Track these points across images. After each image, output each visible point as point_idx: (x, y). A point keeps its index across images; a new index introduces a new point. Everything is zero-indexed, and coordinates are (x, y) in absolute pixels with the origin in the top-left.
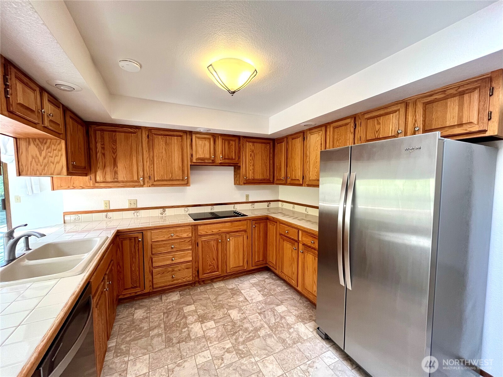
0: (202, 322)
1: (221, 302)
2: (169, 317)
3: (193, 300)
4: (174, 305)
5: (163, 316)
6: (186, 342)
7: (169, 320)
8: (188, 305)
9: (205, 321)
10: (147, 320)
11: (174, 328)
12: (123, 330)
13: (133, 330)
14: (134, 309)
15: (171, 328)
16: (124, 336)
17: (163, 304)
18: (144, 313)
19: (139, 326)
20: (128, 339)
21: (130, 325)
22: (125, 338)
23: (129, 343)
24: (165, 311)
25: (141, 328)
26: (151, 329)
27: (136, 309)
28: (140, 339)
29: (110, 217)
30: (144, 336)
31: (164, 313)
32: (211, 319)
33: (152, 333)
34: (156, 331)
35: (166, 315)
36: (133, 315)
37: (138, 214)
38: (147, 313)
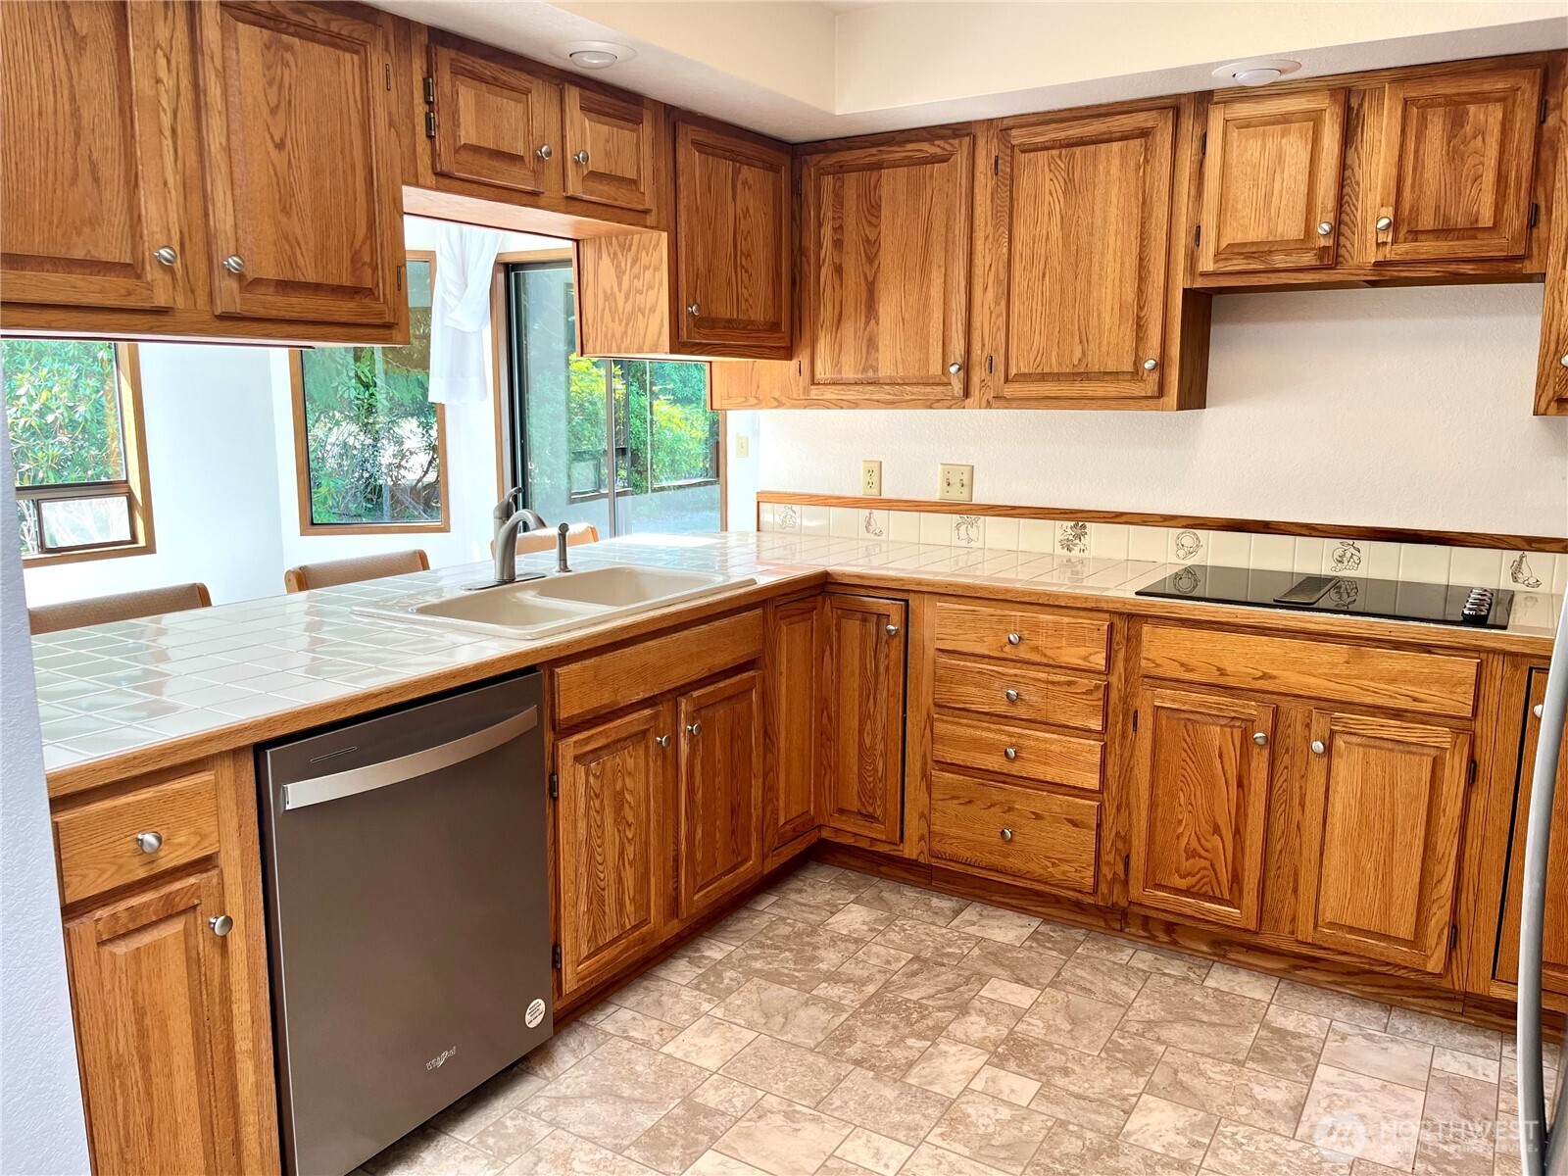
0: (998, 1060)
1: (1161, 1049)
2: (916, 980)
3: (1059, 974)
4: (976, 951)
5: (904, 963)
6: (878, 1077)
7: (902, 988)
8: (1018, 980)
9: (1012, 1064)
10: (852, 947)
11: (892, 1018)
12: (771, 934)
13: (791, 950)
14: (853, 897)
15: (885, 1010)
16: (758, 951)
17: (944, 931)
18: (864, 923)
19: (816, 948)
20: (758, 965)
21: (799, 935)
22: (755, 958)
23: (750, 973)
24: (927, 954)
25: (813, 959)
26: (833, 978)
27: (856, 901)
28: (783, 984)
29: (877, 531)
30: (801, 983)
31: (917, 958)
32: (1044, 1076)
33: (824, 990)
34: (835, 991)
35: (916, 966)
36: (833, 914)
37: (973, 532)
38: (871, 930)
